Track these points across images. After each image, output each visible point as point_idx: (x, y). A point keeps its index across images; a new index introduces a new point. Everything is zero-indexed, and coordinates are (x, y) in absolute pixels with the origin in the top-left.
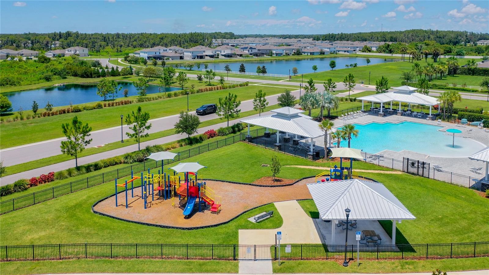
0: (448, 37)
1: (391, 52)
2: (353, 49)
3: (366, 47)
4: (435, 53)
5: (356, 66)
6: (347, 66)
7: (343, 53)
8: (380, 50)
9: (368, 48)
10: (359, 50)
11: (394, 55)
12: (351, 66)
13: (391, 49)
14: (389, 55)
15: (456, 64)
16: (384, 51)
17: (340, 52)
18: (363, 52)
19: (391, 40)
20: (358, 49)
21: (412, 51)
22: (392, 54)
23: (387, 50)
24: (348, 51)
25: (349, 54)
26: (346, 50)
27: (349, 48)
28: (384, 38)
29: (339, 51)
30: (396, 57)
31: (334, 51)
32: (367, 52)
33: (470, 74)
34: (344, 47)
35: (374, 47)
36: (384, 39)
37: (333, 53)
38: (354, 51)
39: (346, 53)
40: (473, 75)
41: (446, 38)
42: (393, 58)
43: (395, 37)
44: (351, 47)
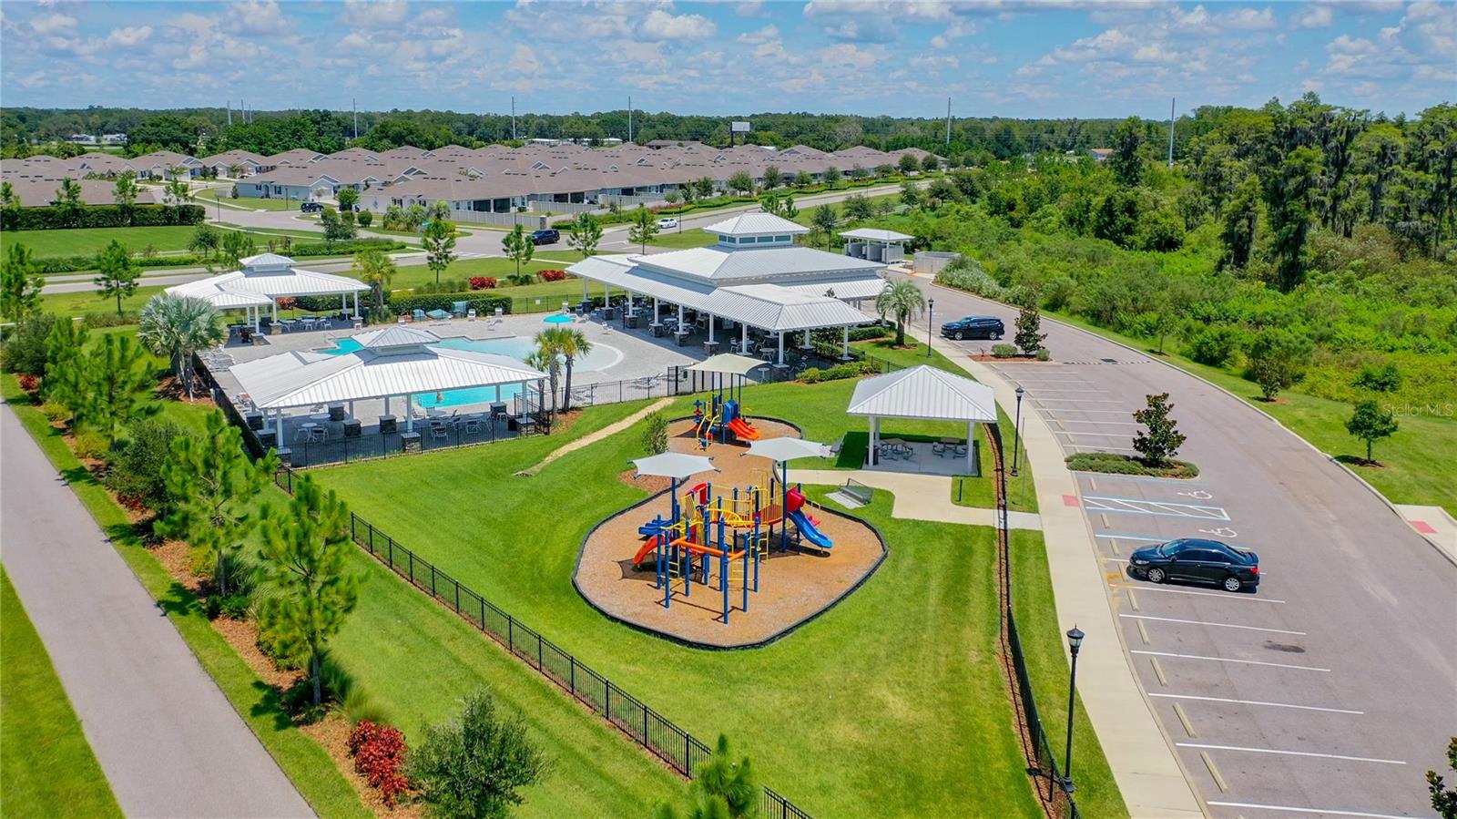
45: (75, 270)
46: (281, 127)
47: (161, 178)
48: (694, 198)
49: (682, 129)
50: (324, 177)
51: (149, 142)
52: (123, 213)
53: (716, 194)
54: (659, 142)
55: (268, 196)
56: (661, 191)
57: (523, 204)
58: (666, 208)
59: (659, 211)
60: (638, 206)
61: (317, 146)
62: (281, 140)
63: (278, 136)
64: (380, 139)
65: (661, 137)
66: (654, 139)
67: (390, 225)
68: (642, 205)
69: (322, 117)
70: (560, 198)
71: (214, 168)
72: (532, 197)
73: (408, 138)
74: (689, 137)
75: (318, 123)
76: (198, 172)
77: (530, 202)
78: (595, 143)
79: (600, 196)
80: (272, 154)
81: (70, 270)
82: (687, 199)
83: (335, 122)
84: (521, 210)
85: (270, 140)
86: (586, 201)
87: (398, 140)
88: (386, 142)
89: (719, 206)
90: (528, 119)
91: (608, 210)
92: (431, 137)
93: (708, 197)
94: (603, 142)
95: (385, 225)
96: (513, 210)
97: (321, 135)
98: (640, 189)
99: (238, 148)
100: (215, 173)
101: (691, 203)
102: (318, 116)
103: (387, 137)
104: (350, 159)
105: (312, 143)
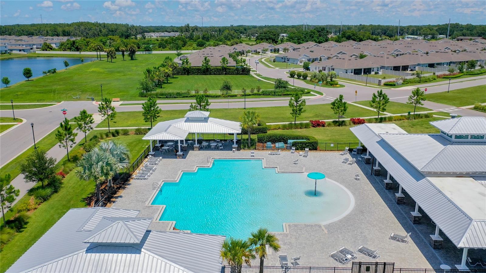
0: (119, 31)
1: (78, 49)
2: (29, 48)
3: (45, 44)
4: (132, 50)
5: (55, 72)
6: (45, 73)
7: (18, 52)
8: (62, 47)
9: (48, 46)
10: (37, 48)
11: (83, 53)
12: (49, 72)
13: (78, 46)
14: (77, 53)
15: (175, 65)
16: (69, 48)
17: (14, 52)
18: (44, 50)
19: (64, 34)
20: (35, 47)
21: (110, 49)
22: (80, 52)
23: (73, 47)
24: (24, 50)
25: (26, 53)
26: (21, 49)
27: (24, 46)
28: (55, 31)
29: (12, 50)
30: (84, 55)
31: (6, 51)
32: (49, 50)
33: (185, 74)
34: (17, 45)
35: (53, 43)
36: (56, 33)
37: (5, 53)
38: (32, 49)
39: (22, 52)
40: (188, 74)
41: (118, 31)
42: (81, 56)
43: (68, 31)
44: (26, 45)
45: (177, 98)
46: (306, 34)
47: (260, 52)
48: (465, 70)
49: (475, 32)
50: (305, 55)
51: (262, 39)
52: (223, 69)
53: (477, 68)
54: (462, 37)
55: (285, 62)
56: (450, 65)
57: (378, 70)
58: (447, 75)
59: (443, 77)
60: (432, 74)
61: (318, 41)
62: (306, 38)
63: (305, 37)
64: (342, 37)
65: (464, 35)
66: (461, 36)
67: (313, 80)
68: (434, 74)
69: (322, 29)
70: (396, 68)
71: (278, 49)
72: (382, 67)
73: (353, 37)
74: (477, 35)
75: (320, 32)
76: (273, 50)
77: (381, 70)
78: (433, 38)
79: (417, 67)
80: (302, 43)
81: (175, 98)
82: (460, 70)
83: (326, 32)
84: (376, 73)
85: (302, 38)
86: (409, 69)
87: (349, 38)
88: (344, 39)
89: (478, 74)
90: (409, 27)
91: (416, 76)
92: (362, 37)
93: (473, 70)
94: (437, 37)
95: (311, 80)
96: (373, 73)
97: (320, 36)
98: (438, 64)
99: (290, 41)
100: (278, 50)
101: (463, 72)
102: (320, 29)
103: (345, 37)
104: (322, 47)
105: (316, 39)
